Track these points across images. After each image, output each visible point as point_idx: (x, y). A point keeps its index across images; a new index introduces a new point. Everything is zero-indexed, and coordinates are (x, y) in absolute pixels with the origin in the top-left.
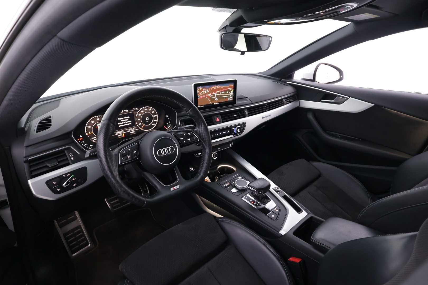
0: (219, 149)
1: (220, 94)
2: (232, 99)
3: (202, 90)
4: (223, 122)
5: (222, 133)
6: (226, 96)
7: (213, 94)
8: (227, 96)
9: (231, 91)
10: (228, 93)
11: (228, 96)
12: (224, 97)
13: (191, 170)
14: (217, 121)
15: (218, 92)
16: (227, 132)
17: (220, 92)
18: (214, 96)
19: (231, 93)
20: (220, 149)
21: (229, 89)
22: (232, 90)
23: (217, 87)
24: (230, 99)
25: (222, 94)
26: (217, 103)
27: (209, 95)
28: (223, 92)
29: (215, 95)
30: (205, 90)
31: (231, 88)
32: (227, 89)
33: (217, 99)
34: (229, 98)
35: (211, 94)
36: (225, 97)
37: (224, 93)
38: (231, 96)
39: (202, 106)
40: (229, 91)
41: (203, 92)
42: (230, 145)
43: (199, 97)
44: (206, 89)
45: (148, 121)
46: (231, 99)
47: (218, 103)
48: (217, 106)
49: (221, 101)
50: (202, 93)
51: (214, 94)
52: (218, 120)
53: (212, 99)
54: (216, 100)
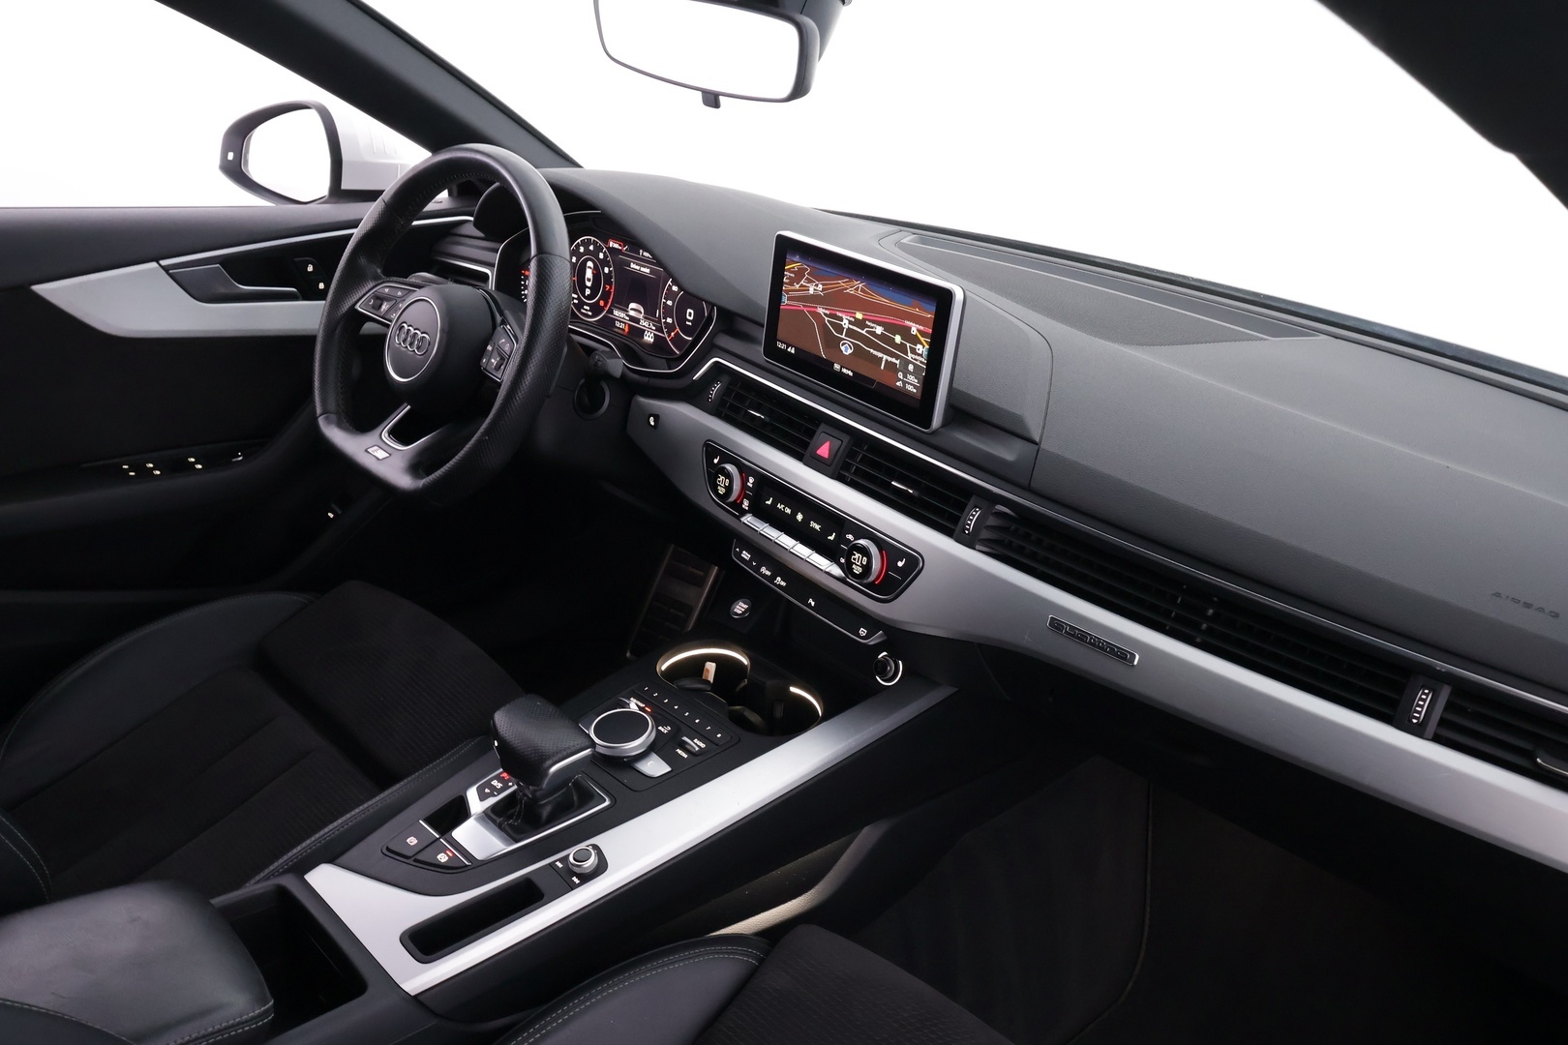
0: (811, 601)
1: (864, 332)
2: (915, 387)
3: (799, 275)
5: (806, 521)
6: (890, 359)
7: (840, 314)
8: (894, 360)
9: (915, 340)
10: (902, 348)
11: (898, 362)
12: (880, 355)
14: (819, 452)
15: (859, 316)
16: (826, 532)
17: (864, 320)
18: (840, 329)
19: (914, 351)
20: (813, 604)
21: (908, 323)
22: (922, 339)
23: (856, 287)
24: (904, 383)
25: (873, 334)
26: (844, 370)
27: (821, 310)
28: (879, 330)
29: (845, 324)
30: (810, 281)
31: (921, 328)
32: (898, 321)
33: (850, 351)
34: (900, 375)
35: (828, 312)
36: (885, 357)
37: (881, 337)
38: (911, 367)
39: (789, 350)
40: (905, 332)
41: (802, 286)
42: (863, 632)
43: (785, 299)
44: (816, 277)
46: (910, 388)
47: (851, 374)
48: (839, 380)
49: (866, 370)
50: (797, 287)
51: (841, 319)
52: (824, 451)
53: (833, 343)
54: (843, 348)
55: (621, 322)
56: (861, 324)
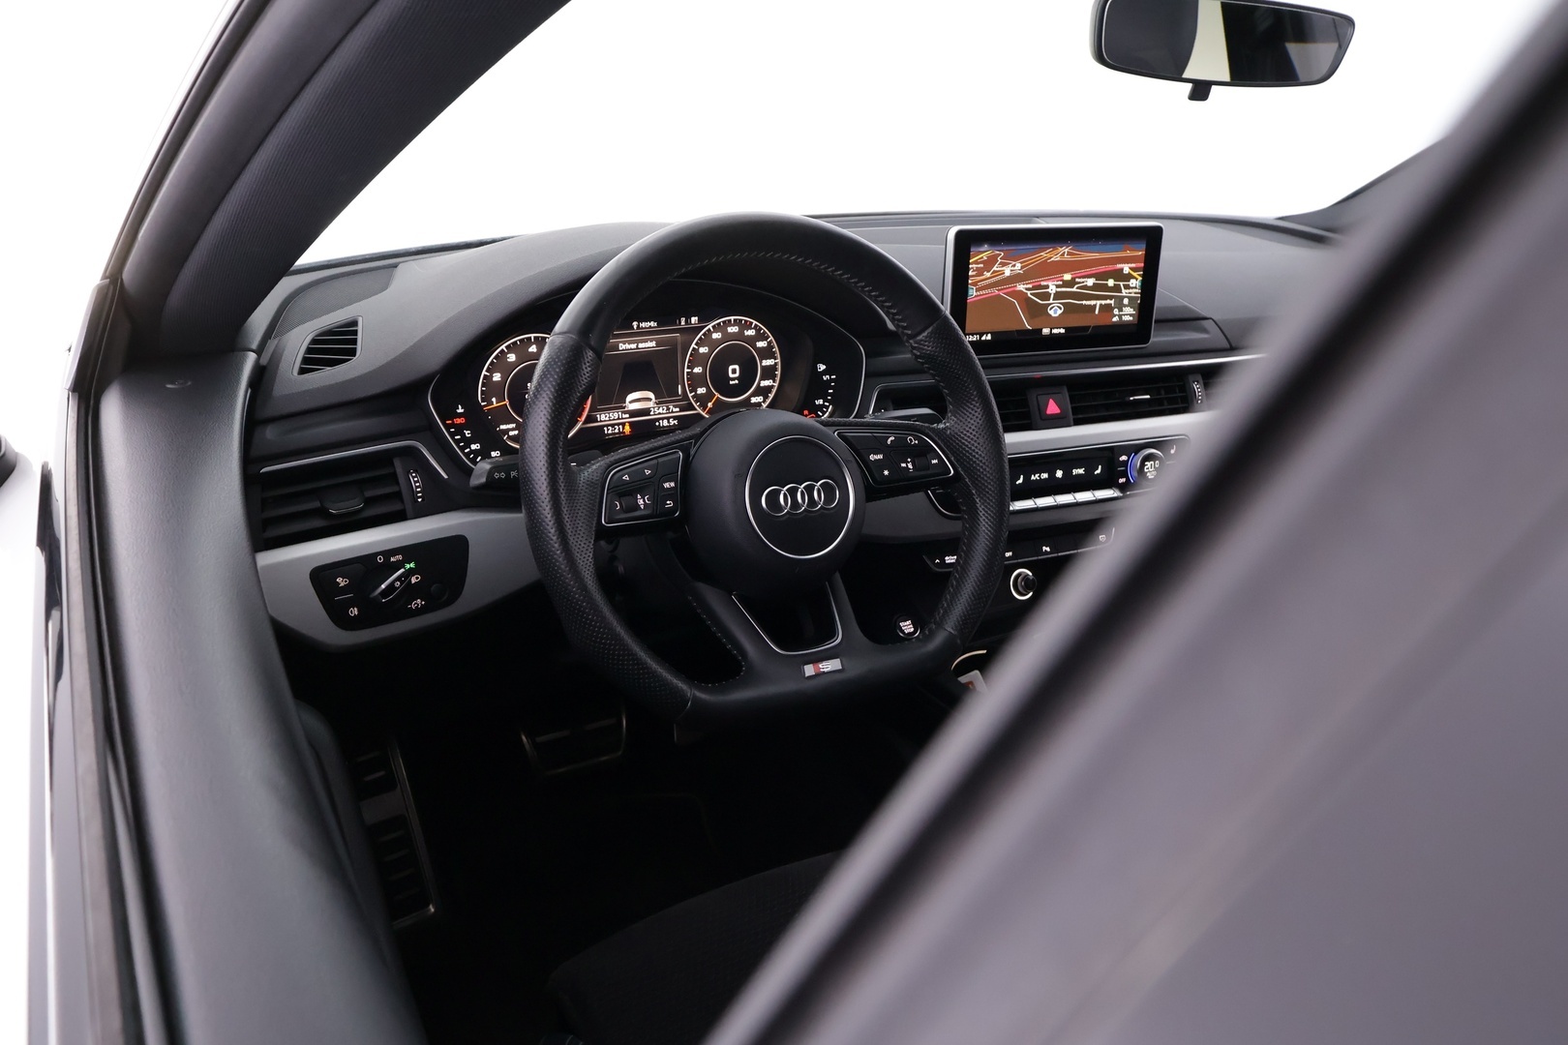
0: (1044, 548)
1: (1074, 289)
2: (1131, 315)
3: (989, 263)
4: (1078, 422)
5: (1067, 473)
6: (1103, 302)
7: (1044, 283)
8: (1108, 302)
9: (1129, 277)
10: (1117, 288)
11: (1112, 302)
12: (1093, 303)
13: (903, 632)
14: (1049, 412)
15: (1067, 277)
16: (1090, 470)
17: (1073, 279)
18: (1046, 296)
19: (1127, 287)
20: (1048, 549)
21: (1119, 266)
22: (1135, 274)
23: (1062, 253)
24: (1120, 316)
25: (1086, 287)
26: (1055, 331)
27: (1021, 287)
28: (1090, 282)
29: (1052, 289)
30: (1003, 265)
31: (1133, 265)
32: (1110, 268)
33: (1060, 312)
34: (1116, 311)
35: (1030, 286)
36: (1099, 302)
37: (1095, 287)
38: (1126, 301)
39: (983, 338)
40: (1119, 275)
41: (995, 272)
42: (1100, 539)
43: (973, 292)
44: (1011, 257)
45: (737, 382)
46: (1126, 318)
47: (1062, 331)
48: (1054, 341)
49: (1077, 321)
50: (988, 275)
51: (1047, 287)
52: (1053, 408)
53: (1037, 311)
54: (1051, 312)
55: (613, 426)
56: (1071, 283)
